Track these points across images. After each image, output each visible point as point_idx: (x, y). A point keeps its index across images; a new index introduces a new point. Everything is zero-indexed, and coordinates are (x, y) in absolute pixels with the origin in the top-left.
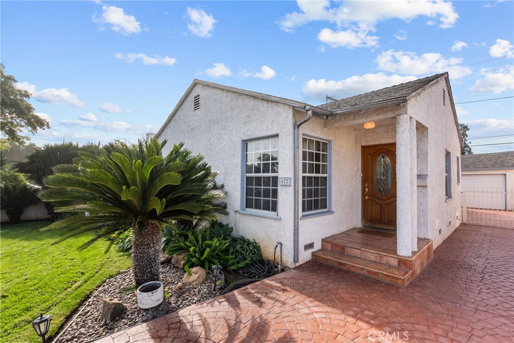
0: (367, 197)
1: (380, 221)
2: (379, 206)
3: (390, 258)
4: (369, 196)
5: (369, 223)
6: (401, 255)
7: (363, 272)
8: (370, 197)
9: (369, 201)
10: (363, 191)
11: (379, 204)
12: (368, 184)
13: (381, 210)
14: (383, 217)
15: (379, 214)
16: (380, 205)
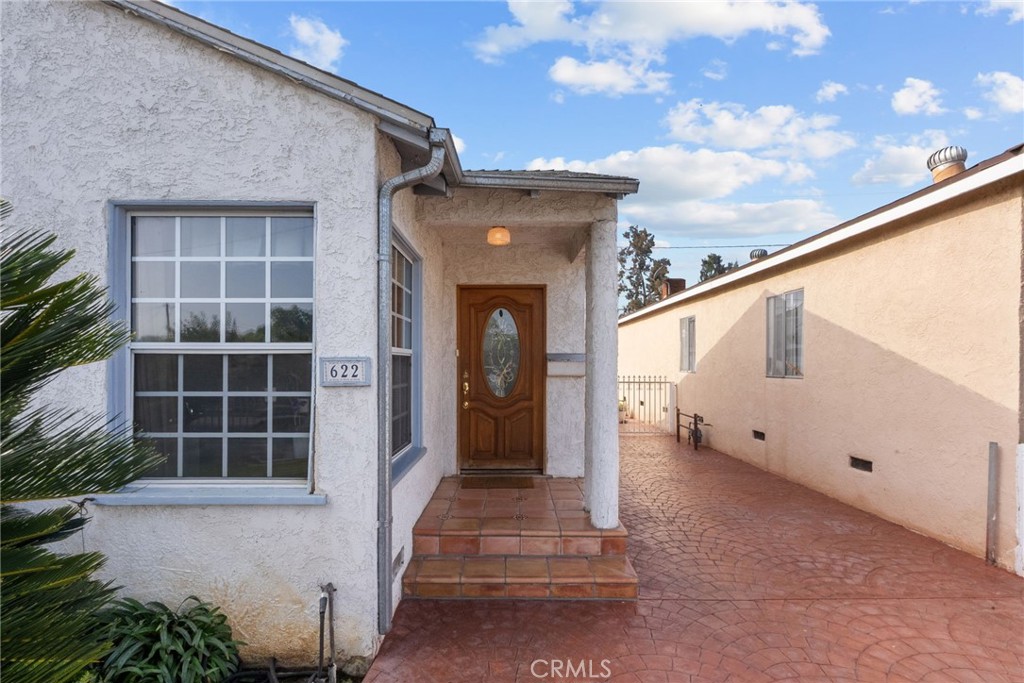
0: (467, 404)
1: (496, 454)
2: (492, 422)
3: (585, 541)
4: (470, 400)
5: (471, 462)
6: (605, 527)
7: (548, 592)
8: (474, 404)
9: (472, 412)
10: (461, 389)
11: (491, 417)
12: (470, 374)
13: (497, 432)
14: (501, 445)
15: (493, 439)
16: (495, 419)
